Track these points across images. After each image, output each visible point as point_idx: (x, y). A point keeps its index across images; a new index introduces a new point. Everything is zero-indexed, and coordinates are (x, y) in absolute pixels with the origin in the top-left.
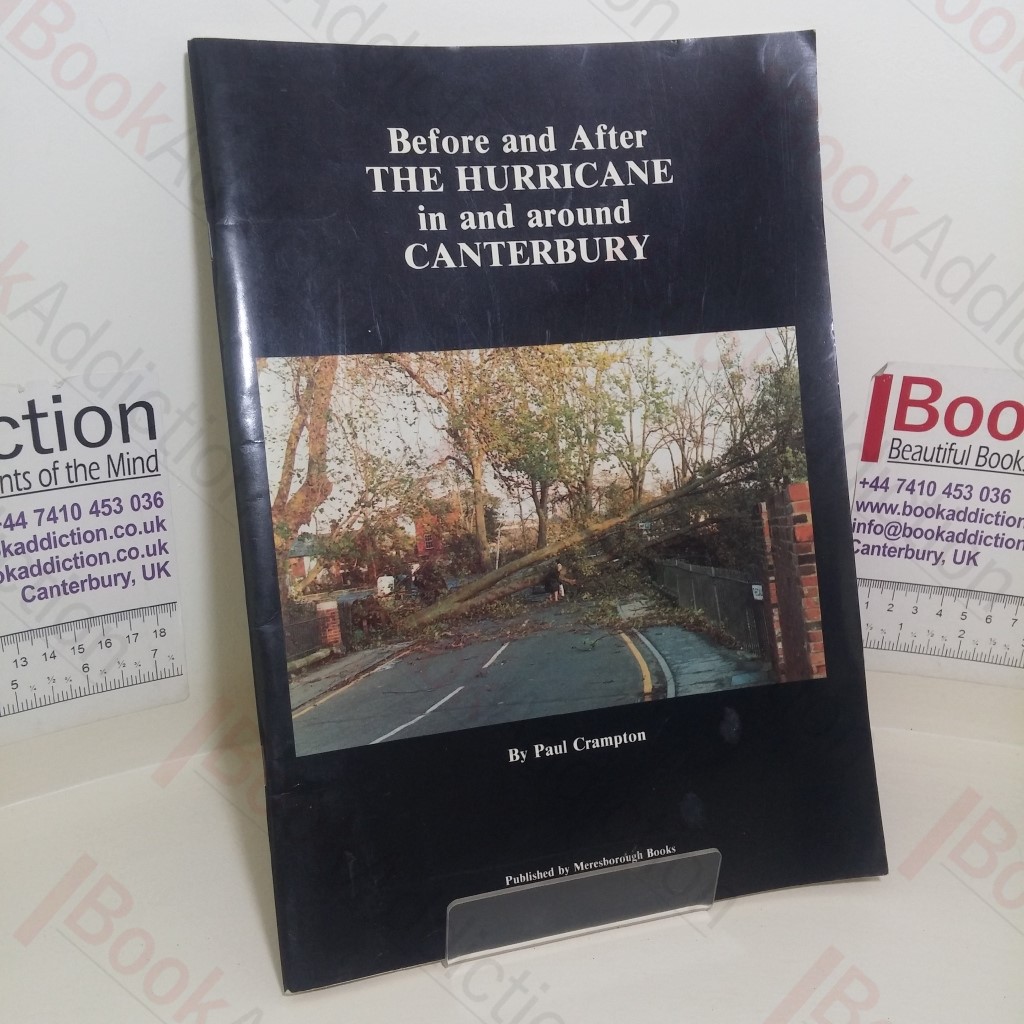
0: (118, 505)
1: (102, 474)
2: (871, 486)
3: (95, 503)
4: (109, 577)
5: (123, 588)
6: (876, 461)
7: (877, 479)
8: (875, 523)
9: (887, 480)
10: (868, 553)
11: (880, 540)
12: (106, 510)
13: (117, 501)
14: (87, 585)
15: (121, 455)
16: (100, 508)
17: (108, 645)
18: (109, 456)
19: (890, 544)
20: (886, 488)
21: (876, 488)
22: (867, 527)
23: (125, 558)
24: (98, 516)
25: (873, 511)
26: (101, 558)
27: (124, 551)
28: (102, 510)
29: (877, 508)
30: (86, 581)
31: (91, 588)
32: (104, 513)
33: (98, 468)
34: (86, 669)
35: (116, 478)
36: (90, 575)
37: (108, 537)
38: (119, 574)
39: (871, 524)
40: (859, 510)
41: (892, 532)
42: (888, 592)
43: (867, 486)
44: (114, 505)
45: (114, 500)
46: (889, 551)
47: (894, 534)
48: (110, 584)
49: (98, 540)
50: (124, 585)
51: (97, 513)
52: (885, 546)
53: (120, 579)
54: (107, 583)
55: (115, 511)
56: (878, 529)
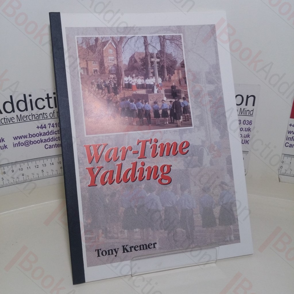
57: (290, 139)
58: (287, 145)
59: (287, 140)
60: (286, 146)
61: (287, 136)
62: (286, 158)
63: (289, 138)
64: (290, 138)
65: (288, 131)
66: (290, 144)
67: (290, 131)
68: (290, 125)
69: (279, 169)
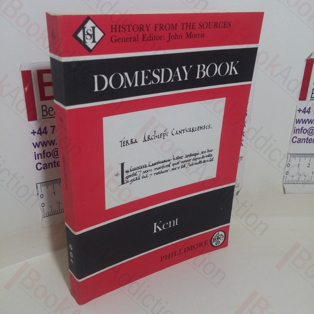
2: (303, 112)
6: (305, 100)
7: (305, 108)
8: (304, 129)
9: (310, 108)
10: (300, 142)
11: (305, 136)
19: (310, 137)
20: (309, 112)
21: (304, 112)
22: (300, 130)
25: (303, 123)
29: (304, 121)
39: (302, 129)
40: (297, 123)
41: (310, 132)
42: (308, 159)
43: (301, 112)
46: (309, 141)
47: (312, 133)
52: (307, 139)
56: (305, 131)
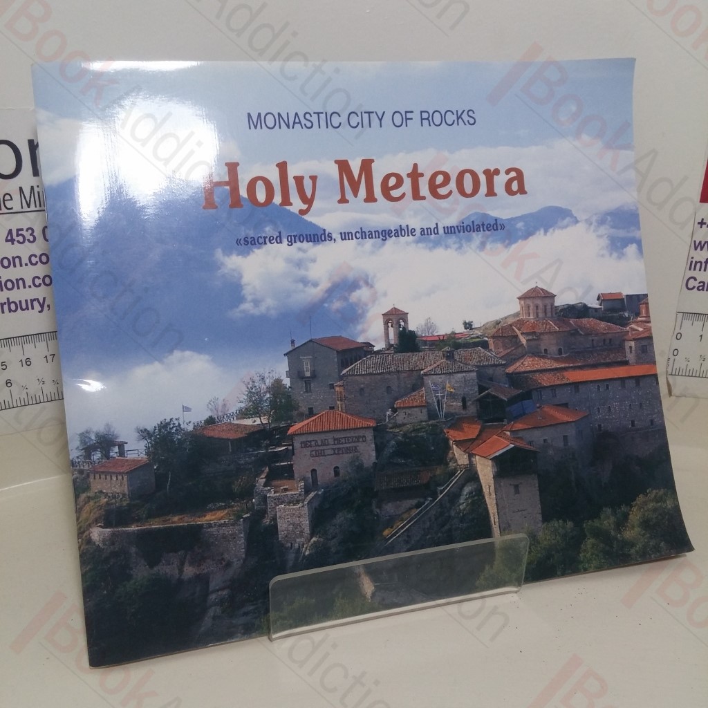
0: (31, 235)
1: (15, 204)
3: (10, 232)
4: (26, 301)
5: (40, 312)
12: (21, 239)
13: (30, 231)
14: (6, 307)
15: (32, 188)
16: (15, 237)
17: (28, 363)
18: (21, 188)
23: (40, 284)
24: (13, 244)
26: (18, 283)
27: (39, 278)
28: (17, 239)
30: (5, 303)
31: (10, 311)
32: (18, 242)
33: (12, 199)
34: (9, 385)
35: (29, 210)
36: (8, 299)
37: (24, 265)
38: (35, 300)
44: (28, 235)
45: (27, 230)
48: (27, 308)
49: (15, 266)
50: (40, 309)
51: (12, 241)
53: (36, 303)
54: (24, 307)
55: (29, 241)
57: (698, 265)
58: (690, 286)
59: (690, 269)
60: (688, 289)
61: (692, 258)
62: (687, 323)
63: (696, 263)
64: (701, 262)
65: (695, 241)
66: (700, 283)
67: (700, 242)
68: (699, 223)
69: (669, 360)
